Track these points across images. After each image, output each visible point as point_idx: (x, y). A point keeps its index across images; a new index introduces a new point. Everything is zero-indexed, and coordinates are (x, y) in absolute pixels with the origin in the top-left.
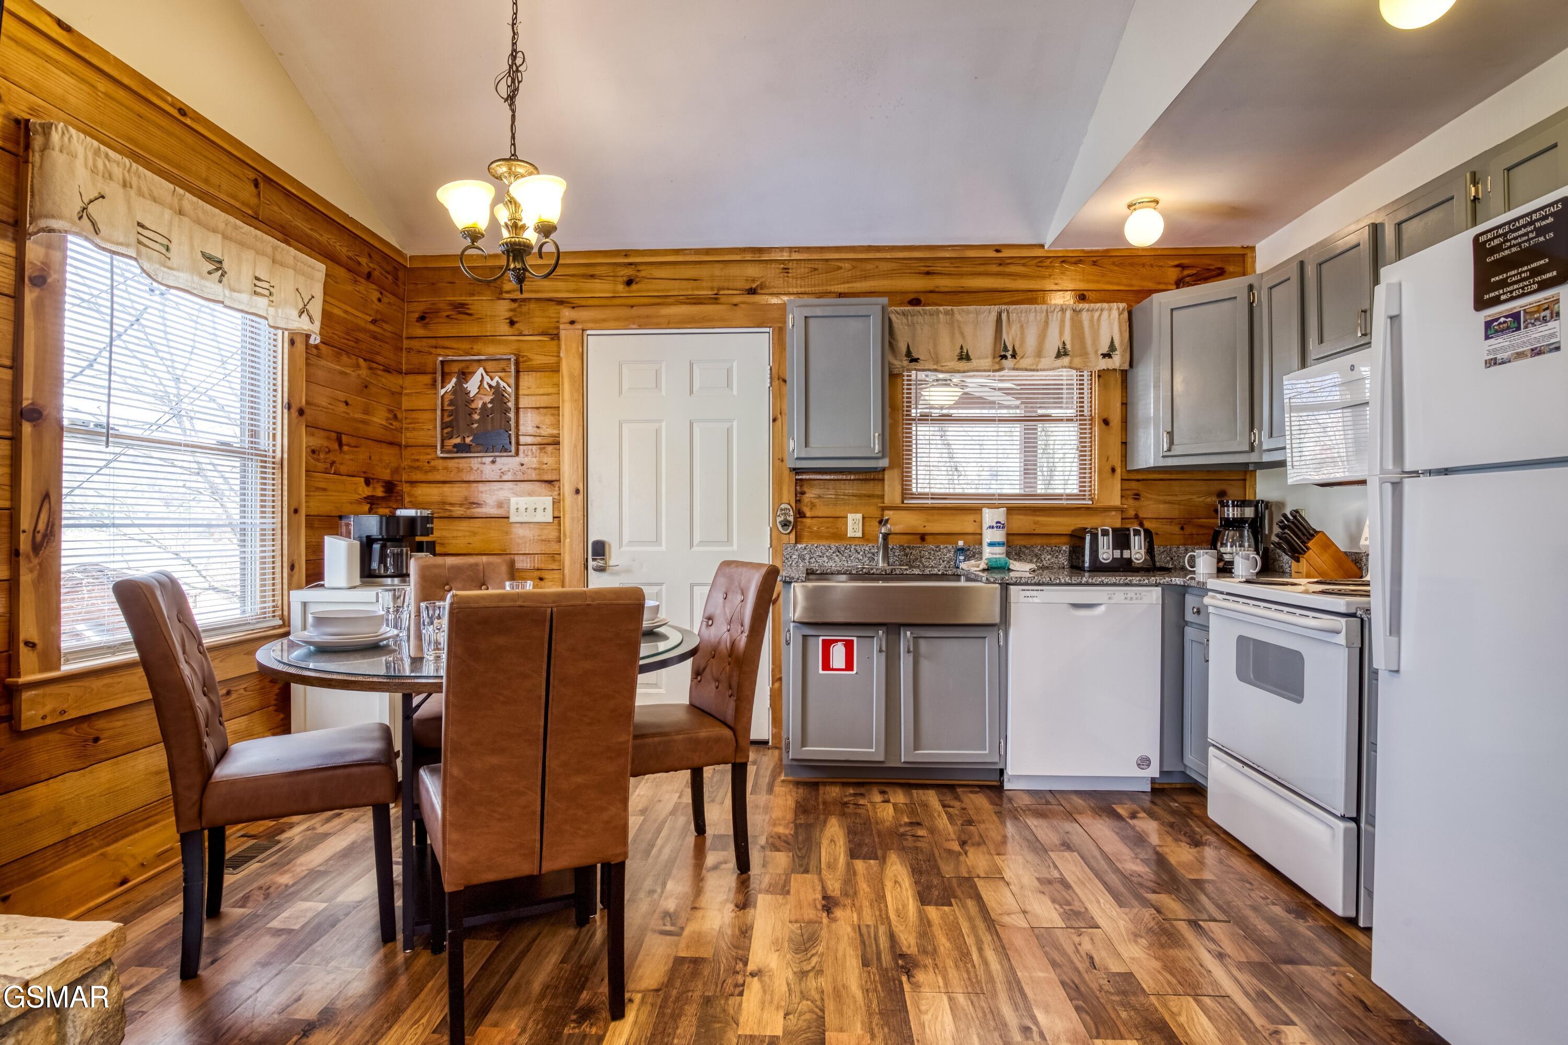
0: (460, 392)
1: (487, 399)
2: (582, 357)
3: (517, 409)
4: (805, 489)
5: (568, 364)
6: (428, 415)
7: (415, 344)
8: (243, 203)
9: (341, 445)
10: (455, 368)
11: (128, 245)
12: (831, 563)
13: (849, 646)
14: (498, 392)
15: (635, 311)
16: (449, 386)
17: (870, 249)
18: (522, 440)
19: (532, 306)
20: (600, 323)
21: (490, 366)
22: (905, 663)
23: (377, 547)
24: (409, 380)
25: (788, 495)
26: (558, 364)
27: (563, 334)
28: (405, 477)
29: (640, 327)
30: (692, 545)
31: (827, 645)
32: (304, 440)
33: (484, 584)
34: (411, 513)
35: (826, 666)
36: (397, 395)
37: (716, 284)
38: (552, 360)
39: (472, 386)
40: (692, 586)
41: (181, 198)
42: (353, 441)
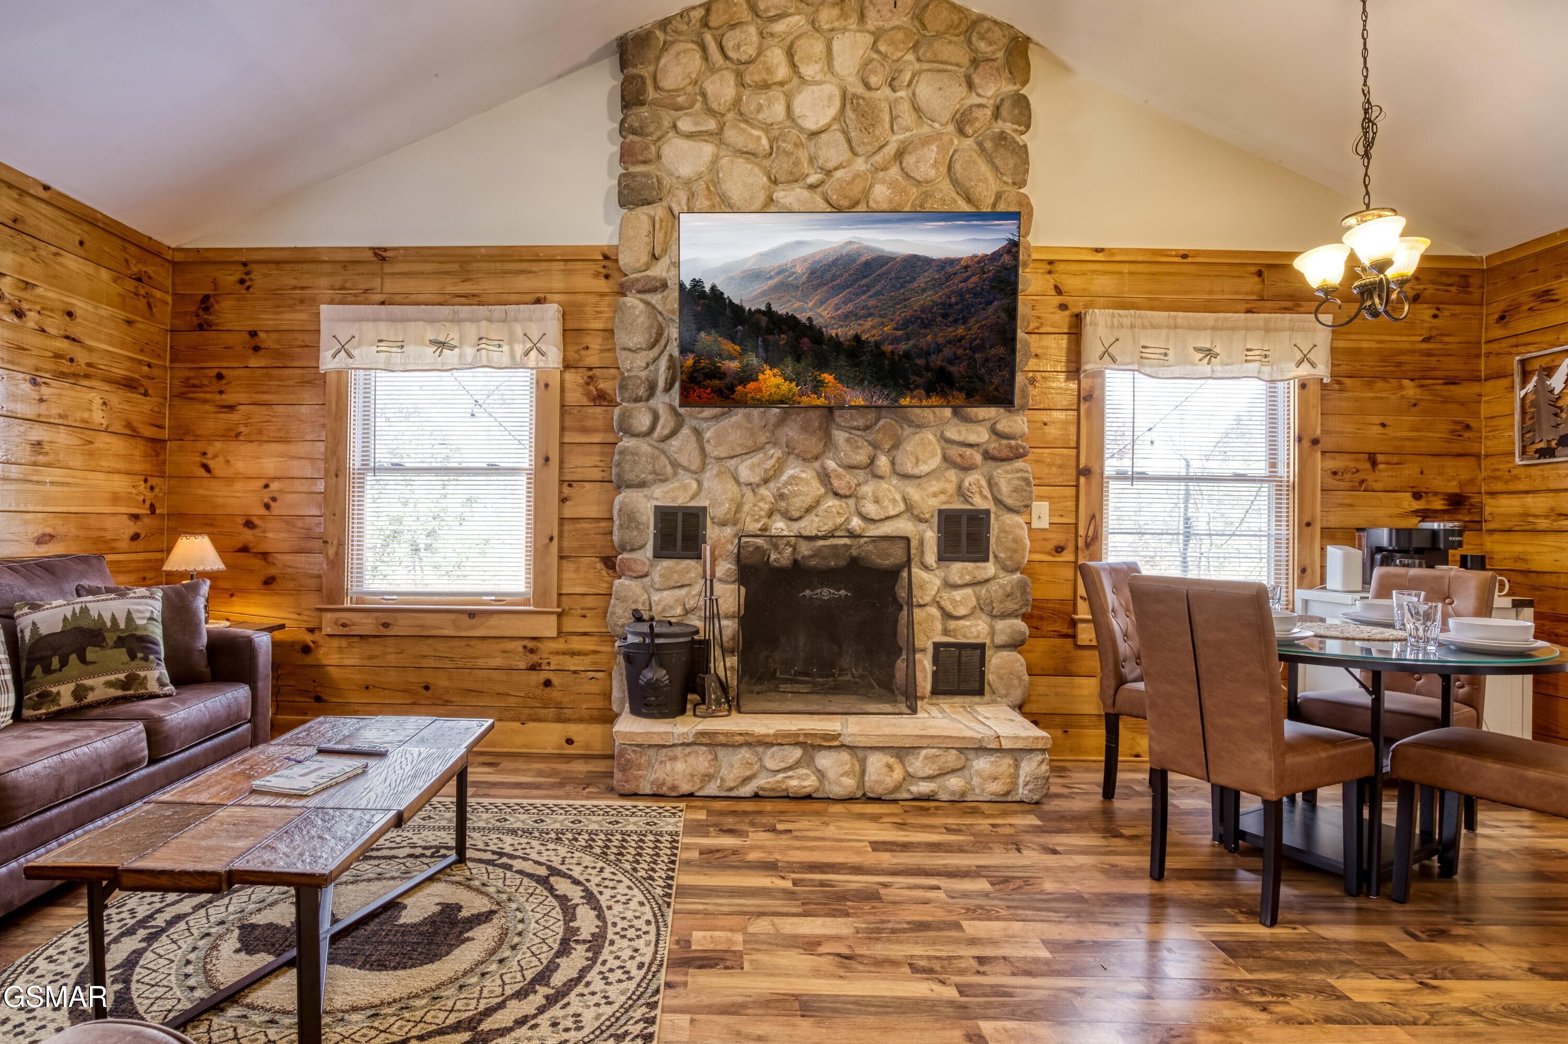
0: (1543, 390)
6: (1503, 421)
7: (1494, 347)
8: (1247, 294)
9: (1374, 464)
10: (1539, 363)
11: (1132, 363)
16: (1531, 386)
23: (1381, 557)
24: (1487, 389)
28: (1483, 488)
32: (1319, 463)
33: (1449, 597)
34: (1432, 525)
36: (1470, 403)
39: (1557, 382)
41: (1175, 318)
42: (1393, 459)
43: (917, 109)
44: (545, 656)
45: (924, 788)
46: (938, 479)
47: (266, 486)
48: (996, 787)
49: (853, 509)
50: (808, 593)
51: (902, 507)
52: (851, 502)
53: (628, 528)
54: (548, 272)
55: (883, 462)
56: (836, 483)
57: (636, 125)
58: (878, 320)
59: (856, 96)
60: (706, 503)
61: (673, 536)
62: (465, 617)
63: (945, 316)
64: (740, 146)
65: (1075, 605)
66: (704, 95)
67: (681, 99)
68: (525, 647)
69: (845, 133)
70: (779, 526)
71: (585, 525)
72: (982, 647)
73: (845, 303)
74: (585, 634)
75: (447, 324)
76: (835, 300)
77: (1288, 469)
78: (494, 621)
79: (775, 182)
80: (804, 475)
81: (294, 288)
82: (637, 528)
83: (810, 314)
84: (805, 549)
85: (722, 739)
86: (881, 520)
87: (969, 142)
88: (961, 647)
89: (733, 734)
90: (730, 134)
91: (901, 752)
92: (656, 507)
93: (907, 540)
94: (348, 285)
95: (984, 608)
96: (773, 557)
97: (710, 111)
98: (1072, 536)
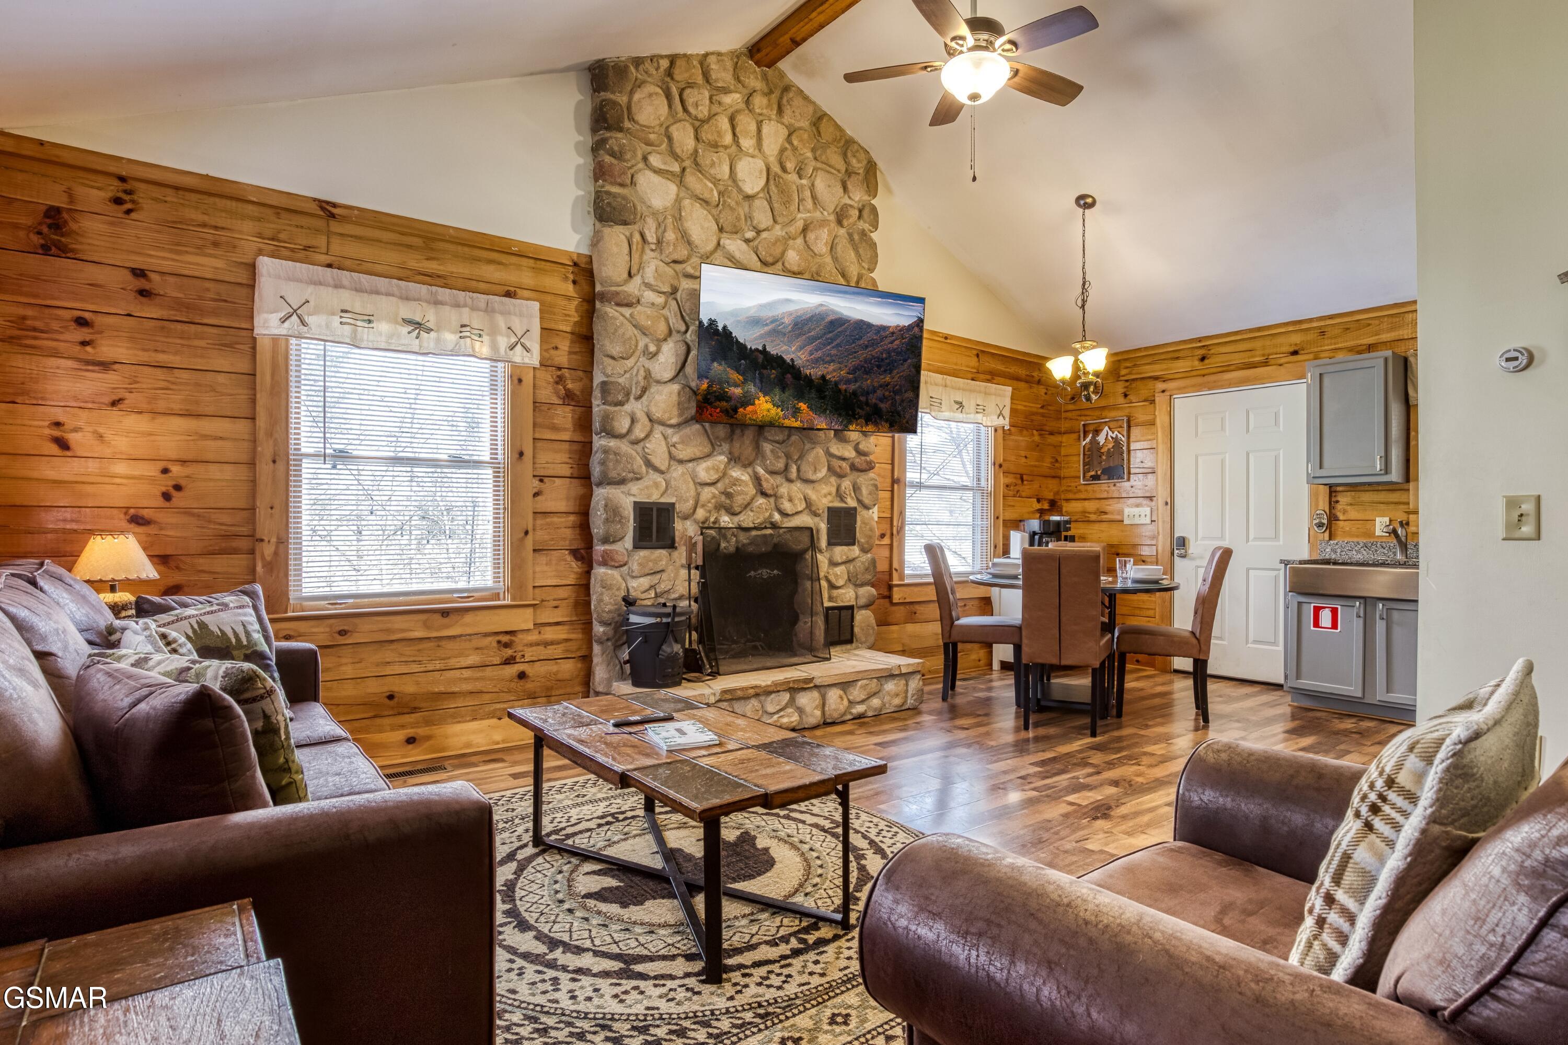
0: (1094, 442)
1: (1110, 446)
2: (1170, 414)
3: (1129, 451)
4: (1339, 498)
5: (1161, 419)
6: (1075, 458)
7: (1069, 415)
8: (973, 368)
9: (1022, 480)
10: (1091, 428)
11: (926, 408)
12: (1359, 556)
13: (1334, 612)
14: (1116, 441)
15: (1207, 378)
16: (1088, 440)
17: (1396, 305)
18: (1132, 471)
19: (1139, 383)
20: (1182, 390)
21: (1112, 425)
22: (1380, 626)
23: (1037, 537)
24: (1064, 438)
25: (1323, 504)
26: (1154, 419)
27: (1157, 399)
28: (1063, 497)
29: (1210, 389)
30: (1248, 541)
31: (1317, 610)
32: (1003, 480)
34: (1057, 518)
35: (1316, 624)
36: (1058, 447)
37: (1267, 352)
38: (1151, 417)
39: (1101, 439)
40: (1248, 570)
41: (946, 380)
42: (1029, 478)
43: (814, 197)
44: (520, 648)
45: (860, 709)
46: (826, 484)
47: (165, 471)
48: (897, 701)
49: (773, 505)
50: (752, 573)
51: (804, 505)
52: (772, 500)
53: (613, 522)
54: (519, 267)
55: (794, 469)
56: (765, 485)
57: (616, 148)
58: (837, 366)
59: (776, 175)
60: (673, 500)
61: (650, 528)
62: (437, 616)
63: (879, 367)
64: (698, 192)
65: (891, 575)
66: (670, 139)
67: (652, 136)
68: (499, 642)
69: (770, 202)
70: (726, 520)
71: (555, 519)
72: (851, 608)
73: (817, 350)
74: (557, 624)
75: (424, 304)
76: (809, 348)
77: (988, 483)
78: (469, 618)
79: (721, 230)
80: (743, 478)
81: (204, 225)
82: (620, 522)
83: (793, 356)
84: (743, 538)
85: (739, 693)
86: (793, 515)
87: (842, 232)
88: (840, 609)
89: (746, 688)
90: (691, 179)
91: (845, 685)
92: (635, 503)
93: (811, 529)
94: (282, 236)
95: (852, 580)
96: (723, 545)
97: (676, 157)
98: (888, 526)
